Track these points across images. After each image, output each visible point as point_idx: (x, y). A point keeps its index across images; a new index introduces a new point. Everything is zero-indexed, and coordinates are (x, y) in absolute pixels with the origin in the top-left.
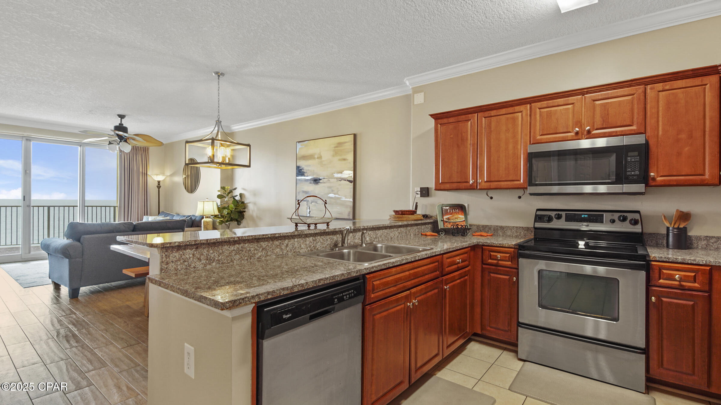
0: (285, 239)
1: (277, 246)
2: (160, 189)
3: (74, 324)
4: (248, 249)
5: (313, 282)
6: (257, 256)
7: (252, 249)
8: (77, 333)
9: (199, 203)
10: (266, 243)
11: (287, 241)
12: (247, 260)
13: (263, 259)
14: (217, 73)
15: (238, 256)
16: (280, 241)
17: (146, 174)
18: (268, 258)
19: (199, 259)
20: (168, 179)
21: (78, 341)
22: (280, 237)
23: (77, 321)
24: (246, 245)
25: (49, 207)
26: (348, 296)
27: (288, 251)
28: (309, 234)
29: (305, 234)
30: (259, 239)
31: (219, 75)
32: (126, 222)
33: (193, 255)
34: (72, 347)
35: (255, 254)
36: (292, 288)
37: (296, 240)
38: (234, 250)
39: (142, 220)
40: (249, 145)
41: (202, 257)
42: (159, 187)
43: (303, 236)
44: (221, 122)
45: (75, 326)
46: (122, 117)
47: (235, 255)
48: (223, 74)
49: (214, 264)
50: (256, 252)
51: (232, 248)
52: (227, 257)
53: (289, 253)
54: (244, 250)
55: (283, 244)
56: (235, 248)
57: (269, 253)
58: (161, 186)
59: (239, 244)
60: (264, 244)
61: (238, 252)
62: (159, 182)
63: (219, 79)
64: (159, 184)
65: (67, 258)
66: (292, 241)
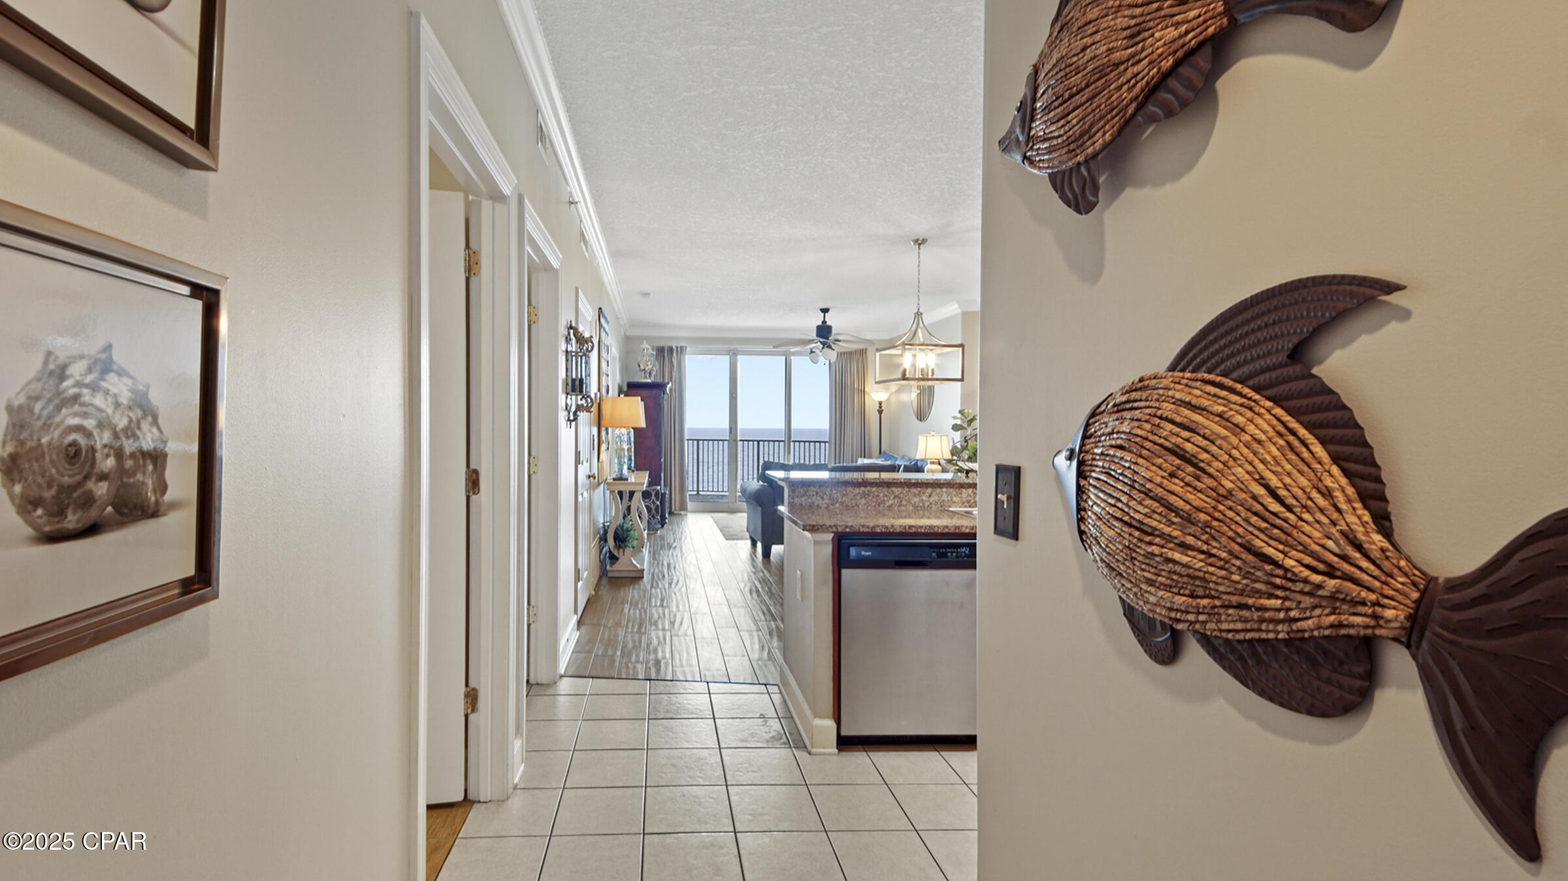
0: (927, 487)
1: (915, 495)
2: (882, 415)
3: (760, 581)
4: (876, 494)
5: (900, 526)
6: (887, 504)
7: (881, 495)
8: (760, 589)
9: (920, 438)
10: (900, 490)
11: (929, 490)
12: (875, 506)
13: (896, 508)
14: (916, 241)
15: (863, 501)
16: (919, 489)
17: (863, 392)
18: (902, 508)
19: (822, 498)
20: (893, 398)
21: (759, 595)
22: (918, 483)
23: (763, 580)
24: (874, 489)
25: (758, 442)
26: (954, 554)
27: (931, 503)
28: (967, 484)
29: (960, 484)
30: (891, 483)
31: (920, 242)
32: (837, 465)
33: (817, 493)
34: (753, 598)
35: (884, 501)
36: (874, 527)
37: (944, 490)
38: (859, 493)
39: (856, 462)
40: (962, 346)
41: (825, 497)
42: (880, 412)
43: (956, 486)
44: (921, 314)
45: (761, 583)
46: (825, 311)
47: (861, 499)
48: (924, 241)
49: (837, 505)
50: (886, 499)
51: (857, 490)
52: (852, 500)
53: (934, 507)
54: (872, 495)
55: (924, 493)
56: (861, 491)
57: (904, 503)
58: (882, 411)
59: (865, 487)
60: (897, 491)
61: (864, 496)
62: (880, 403)
63: (919, 248)
64: (880, 407)
65: (760, 506)
66: (938, 490)
